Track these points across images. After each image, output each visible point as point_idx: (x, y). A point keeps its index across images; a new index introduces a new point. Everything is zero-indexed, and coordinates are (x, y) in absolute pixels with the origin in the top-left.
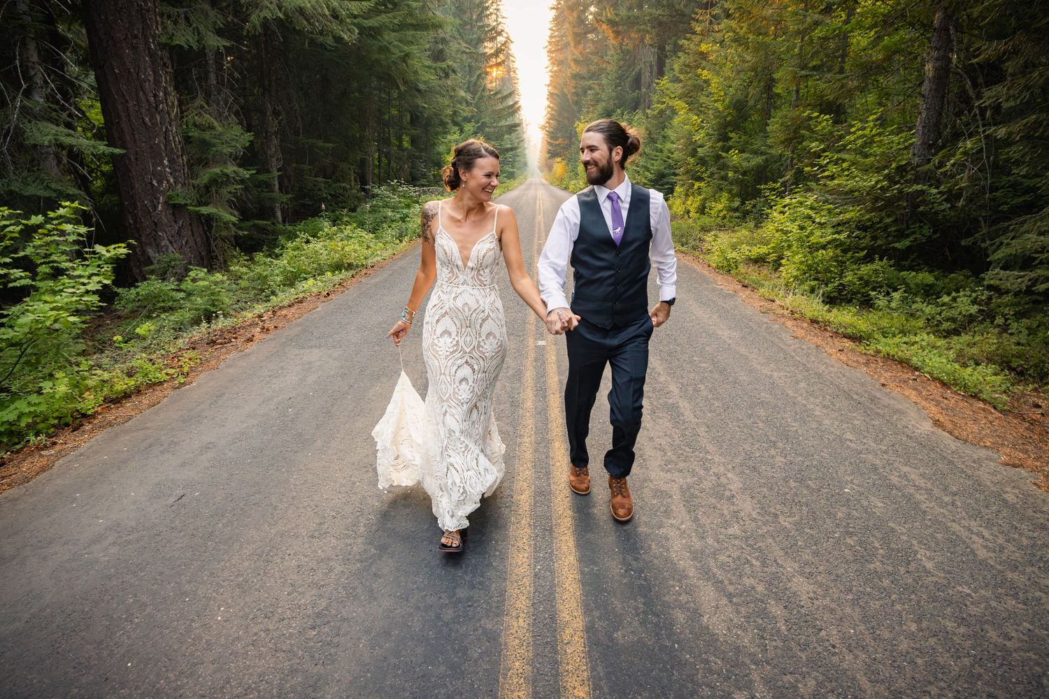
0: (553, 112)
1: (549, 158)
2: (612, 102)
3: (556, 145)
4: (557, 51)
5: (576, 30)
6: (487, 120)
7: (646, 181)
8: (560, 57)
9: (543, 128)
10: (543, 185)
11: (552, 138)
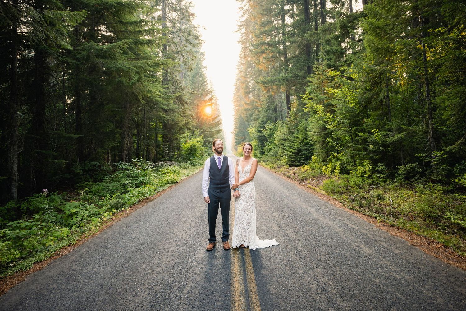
0: (237, 126)
1: (236, 145)
2: (265, 118)
3: (239, 140)
4: (237, 101)
5: (245, 91)
6: (206, 128)
7: (291, 154)
8: (238, 103)
9: (233, 133)
10: (233, 157)
11: (237, 136)
